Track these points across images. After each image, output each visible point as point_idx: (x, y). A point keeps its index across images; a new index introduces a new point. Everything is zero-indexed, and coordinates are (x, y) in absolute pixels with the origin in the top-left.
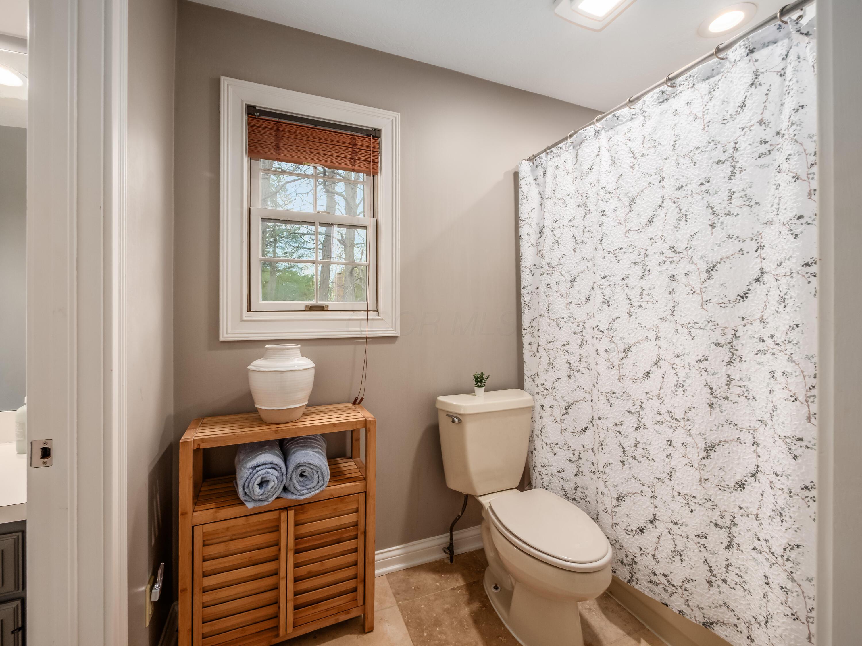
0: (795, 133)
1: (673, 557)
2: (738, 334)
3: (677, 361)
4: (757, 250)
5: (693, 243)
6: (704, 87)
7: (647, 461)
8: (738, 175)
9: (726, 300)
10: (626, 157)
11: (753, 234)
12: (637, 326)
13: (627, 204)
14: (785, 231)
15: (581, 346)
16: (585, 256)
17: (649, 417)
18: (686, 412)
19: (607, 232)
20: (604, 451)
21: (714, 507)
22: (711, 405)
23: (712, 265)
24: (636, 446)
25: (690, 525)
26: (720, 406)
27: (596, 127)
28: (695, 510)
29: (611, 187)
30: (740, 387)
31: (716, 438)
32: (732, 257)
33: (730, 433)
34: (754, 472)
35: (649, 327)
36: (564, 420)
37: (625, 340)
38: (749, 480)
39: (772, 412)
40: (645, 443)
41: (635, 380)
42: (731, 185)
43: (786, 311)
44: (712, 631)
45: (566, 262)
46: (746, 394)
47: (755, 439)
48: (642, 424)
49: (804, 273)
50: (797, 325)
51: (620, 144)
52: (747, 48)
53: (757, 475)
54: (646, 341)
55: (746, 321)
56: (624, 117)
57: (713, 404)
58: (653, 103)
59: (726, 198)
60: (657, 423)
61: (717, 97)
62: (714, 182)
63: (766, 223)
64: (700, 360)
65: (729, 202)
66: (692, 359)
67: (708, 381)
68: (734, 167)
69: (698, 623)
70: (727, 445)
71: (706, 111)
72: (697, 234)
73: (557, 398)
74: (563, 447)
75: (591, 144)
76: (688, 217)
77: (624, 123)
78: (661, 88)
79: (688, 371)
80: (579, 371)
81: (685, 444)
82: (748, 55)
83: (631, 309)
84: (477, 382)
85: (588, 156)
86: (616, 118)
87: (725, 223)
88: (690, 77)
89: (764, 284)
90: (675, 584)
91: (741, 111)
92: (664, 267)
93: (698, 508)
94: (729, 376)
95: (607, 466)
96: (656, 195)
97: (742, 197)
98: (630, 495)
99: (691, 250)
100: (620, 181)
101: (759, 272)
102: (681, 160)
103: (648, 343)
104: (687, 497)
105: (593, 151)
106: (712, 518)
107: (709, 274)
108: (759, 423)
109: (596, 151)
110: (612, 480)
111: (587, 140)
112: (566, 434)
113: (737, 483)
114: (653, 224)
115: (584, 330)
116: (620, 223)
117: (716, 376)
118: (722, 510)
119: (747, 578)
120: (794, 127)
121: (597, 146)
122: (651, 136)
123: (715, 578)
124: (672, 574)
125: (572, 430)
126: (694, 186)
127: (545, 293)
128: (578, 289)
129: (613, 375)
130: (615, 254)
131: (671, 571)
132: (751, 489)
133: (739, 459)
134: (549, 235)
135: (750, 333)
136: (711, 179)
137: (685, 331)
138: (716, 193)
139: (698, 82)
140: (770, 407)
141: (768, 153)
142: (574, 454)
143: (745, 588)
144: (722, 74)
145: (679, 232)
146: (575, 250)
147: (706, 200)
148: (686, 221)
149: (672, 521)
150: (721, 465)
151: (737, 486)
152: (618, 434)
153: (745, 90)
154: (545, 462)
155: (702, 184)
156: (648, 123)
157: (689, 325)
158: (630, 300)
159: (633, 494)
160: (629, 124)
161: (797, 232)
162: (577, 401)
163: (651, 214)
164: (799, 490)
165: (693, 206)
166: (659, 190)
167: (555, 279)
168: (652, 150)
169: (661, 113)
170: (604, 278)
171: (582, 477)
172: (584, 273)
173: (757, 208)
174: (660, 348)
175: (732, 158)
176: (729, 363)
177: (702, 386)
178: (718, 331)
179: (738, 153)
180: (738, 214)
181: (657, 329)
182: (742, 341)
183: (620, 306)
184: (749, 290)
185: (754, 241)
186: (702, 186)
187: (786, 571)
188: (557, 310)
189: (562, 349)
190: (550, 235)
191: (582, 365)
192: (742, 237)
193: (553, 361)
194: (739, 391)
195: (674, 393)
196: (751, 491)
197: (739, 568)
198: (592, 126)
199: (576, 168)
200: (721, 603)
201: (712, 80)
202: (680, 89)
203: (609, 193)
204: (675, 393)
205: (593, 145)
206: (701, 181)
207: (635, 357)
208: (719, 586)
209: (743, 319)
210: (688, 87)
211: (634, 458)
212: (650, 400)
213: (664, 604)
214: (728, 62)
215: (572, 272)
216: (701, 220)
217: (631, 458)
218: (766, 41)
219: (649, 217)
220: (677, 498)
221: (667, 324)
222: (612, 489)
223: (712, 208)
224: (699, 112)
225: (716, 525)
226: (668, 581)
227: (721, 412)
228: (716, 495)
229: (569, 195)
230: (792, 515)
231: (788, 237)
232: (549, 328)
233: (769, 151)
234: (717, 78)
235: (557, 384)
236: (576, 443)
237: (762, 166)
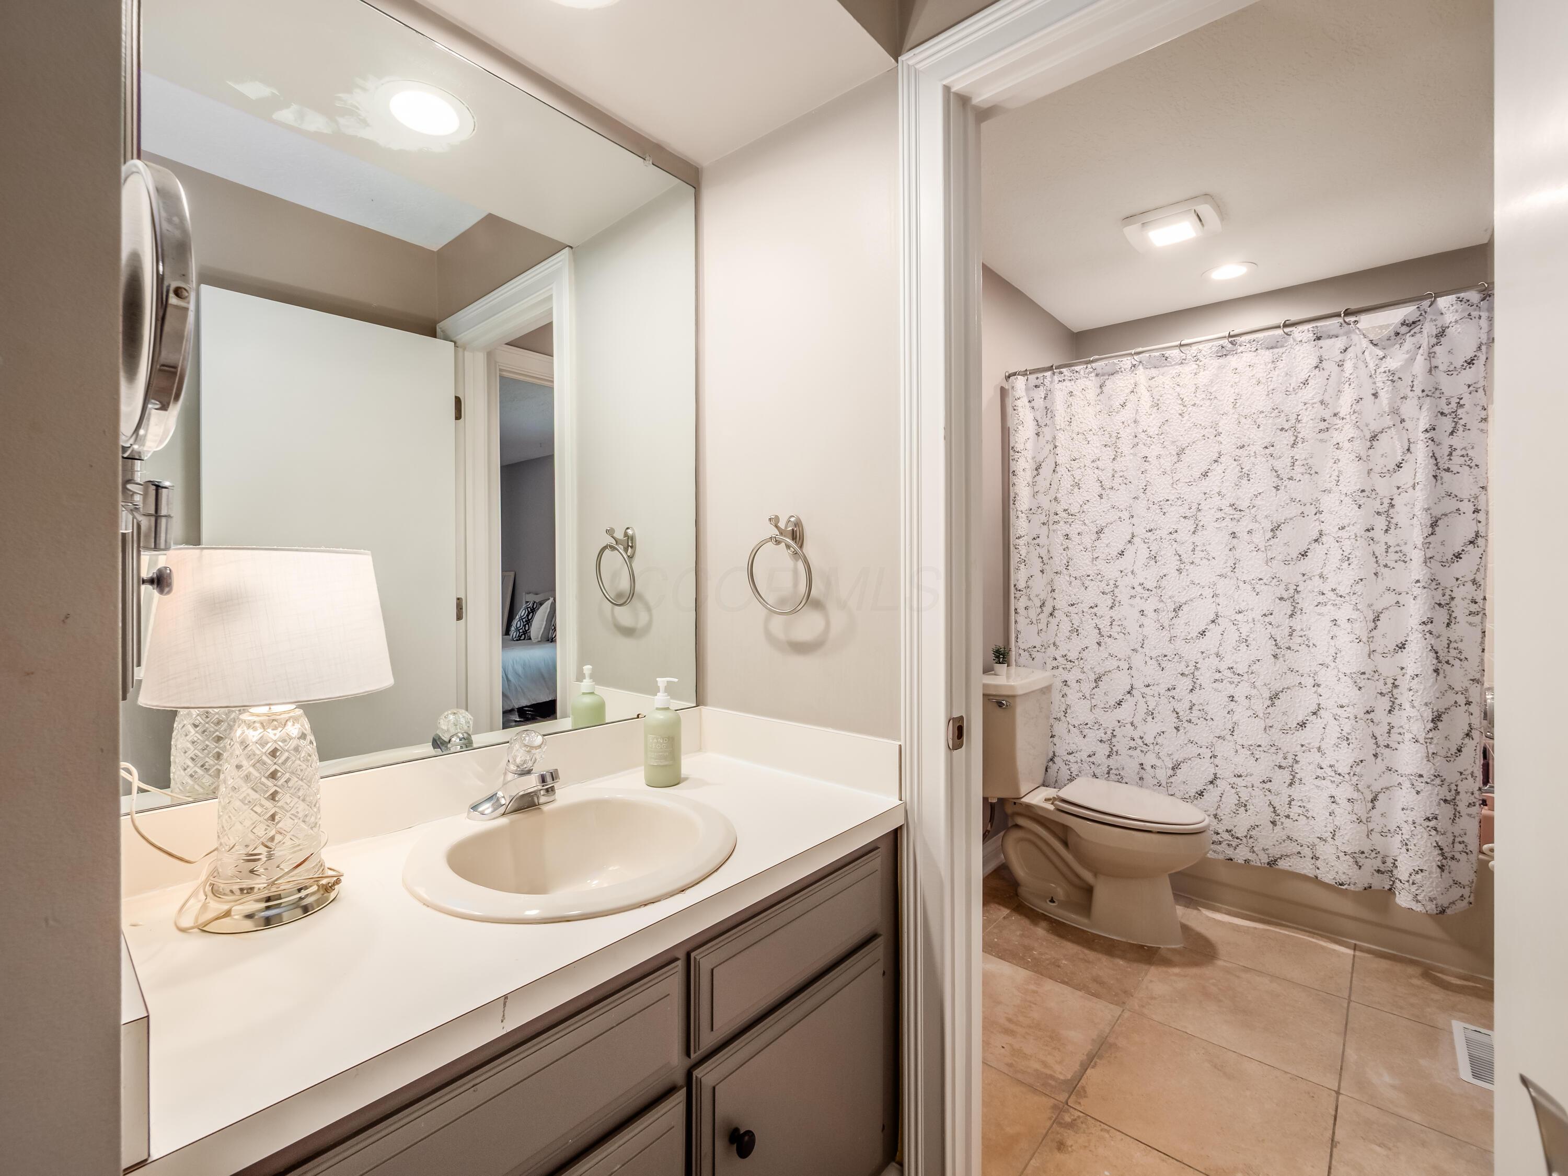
0: (1357, 420)
1: (1237, 810)
2: (1299, 589)
3: (1239, 617)
4: (1316, 514)
5: (1258, 502)
6: (1267, 355)
7: (1205, 722)
8: (1300, 445)
9: (1289, 558)
10: (1174, 403)
11: (1312, 499)
12: (1188, 583)
13: (1174, 453)
14: (1348, 500)
15: (1111, 608)
16: (1117, 504)
17: (1205, 677)
18: (1250, 666)
19: (1151, 481)
20: (1155, 720)
21: (1278, 751)
22: (1275, 656)
23: (1276, 525)
24: (1191, 709)
25: (1255, 774)
26: (1284, 655)
27: (1133, 360)
28: (1260, 758)
29: (1153, 431)
30: (1301, 636)
31: (1280, 686)
32: (1294, 519)
33: (1292, 679)
34: (1315, 710)
35: (1204, 584)
36: (1094, 694)
37: (1176, 599)
38: (1310, 719)
39: (1334, 655)
40: (1201, 704)
41: (1187, 641)
42: (1293, 452)
43: (1351, 568)
44: (1277, 867)
45: (1090, 510)
46: (1307, 643)
47: (1316, 682)
48: (1198, 685)
49: (1366, 538)
50: (1361, 580)
51: (1166, 387)
52: (1315, 334)
53: (1318, 712)
54: (1200, 599)
55: (1306, 577)
56: (1173, 359)
57: (1277, 655)
58: (1211, 355)
59: (1289, 464)
60: (1216, 681)
61: (1281, 369)
62: (1278, 447)
63: (1324, 491)
64: (1265, 615)
65: (1292, 468)
66: (1257, 614)
67: (1273, 633)
68: (1297, 437)
69: (1263, 865)
70: (1289, 690)
71: (1270, 379)
72: (1262, 494)
73: (1085, 670)
74: (1093, 726)
75: (1125, 378)
76: (1251, 476)
77: (1172, 366)
78: (1221, 342)
79: (1252, 625)
80: (1110, 636)
81: (1249, 697)
82: (1314, 340)
83: (1181, 565)
84: (998, 657)
85: (1121, 390)
86: (1164, 358)
87: (1288, 486)
88: (1254, 341)
89: (1323, 544)
90: (1239, 835)
91: (1303, 388)
92: (1224, 524)
93: (1263, 755)
94: (1291, 627)
95: (1160, 735)
96: (1211, 449)
97: (1303, 465)
98: (1186, 761)
99: (1254, 509)
100: (1165, 427)
101: (1318, 533)
102: (1243, 420)
103: (1203, 601)
104: (1251, 748)
105: (1126, 386)
106: (1276, 762)
107: (1274, 533)
108: (1320, 666)
109: (1131, 387)
110: (1166, 750)
111: (1122, 372)
112: (1097, 711)
113: (1298, 724)
114: (1208, 479)
115: (1116, 590)
116: (1165, 473)
117: (1280, 628)
118: (1285, 751)
119: (1309, 806)
120: (1356, 415)
121: (1132, 381)
122: (1206, 388)
123: (1278, 817)
124: (1236, 827)
125: (1103, 706)
126: (1258, 448)
127: (1062, 545)
128: (1107, 542)
129: (1164, 636)
130: (1160, 505)
131: (1235, 824)
132: (1313, 725)
133: (1300, 701)
134: (1065, 475)
135: (1309, 587)
136: (1275, 444)
137: (1249, 587)
138: (1279, 458)
139: (1262, 349)
140: (1332, 651)
141: (1326, 430)
142: (1106, 733)
143: (1308, 816)
144: (1286, 348)
145: (1240, 490)
146: (1101, 496)
147: (1270, 462)
148: (1249, 480)
149: (1235, 776)
150: (1285, 710)
151: (1299, 726)
152: (1171, 699)
153: (1308, 370)
154: (1073, 747)
155: (1266, 447)
156: (1202, 373)
157: (1253, 582)
158: (1180, 556)
159: (1190, 759)
160: (1179, 368)
161: (1361, 503)
162: (1110, 671)
163: (1205, 468)
164: (1362, 715)
165: (1256, 467)
166: (1214, 445)
167: (1077, 529)
168: (1208, 403)
169: (1219, 367)
170: (1150, 531)
171: (1117, 757)
172: (1114, 524)
173: (1315, 477)
174: (1219, 605)
175: (1294, 427)
176: (1291, 616)
177: (1268, 639)
178: (1282, 586)
179: (1300, 425)
180: (1300, 481)
181: (1214, 586)
182: (1302, 595)
183: (1168, 562)
184: (1309, 549)
185: (1313, 505)
186: (1267, 450)
187: (1352, 785)
188: (1080, 566)
189: (1089, 612)
190: (1067, 475)
191: (1114, 630)
192: (1303, 501)
193: (1078, 627)
194: (1299, 640)
195: (1235, 649)
196: (1312, 728)
197: (1301, 800)
198: (1129, 358)
199: (1100, 400)
200: (1284, 838)
201: (1276, 350)
202: (1240, 349)
203: (1151, 437)
204: (1237, 649)
205: (1127, 379)
206: (1265, 445)
207: (1187, 616)
208: (1282, 823)
209: (1304, 575)
210: (1250, 349)
211: (1190, 721)
212: (1207, 659)
213: (1228, 860)
214: (1291, 339)
215: (1098, 522)
216: (1266, 481)
217: (1186, 723)
218: (1331, 334)
219: (1203, 470)
220: (1241, 751)
221: (1227, 581)
222: (1167, 759)
223: (1276, 472)
224: (1263, 377)
225: (1280, 767)
226: (1232, 835)
227: (1285, 661)
228: (1280, 739)
229: (1091, 430)
230: (1358, 737)
231: (1352, 506)
232: (1070, 588)
233: (1327, 428)
234: (1281, 350)
235: (1084, 654)
236: (1109, 720)
237: (1321, 441)
